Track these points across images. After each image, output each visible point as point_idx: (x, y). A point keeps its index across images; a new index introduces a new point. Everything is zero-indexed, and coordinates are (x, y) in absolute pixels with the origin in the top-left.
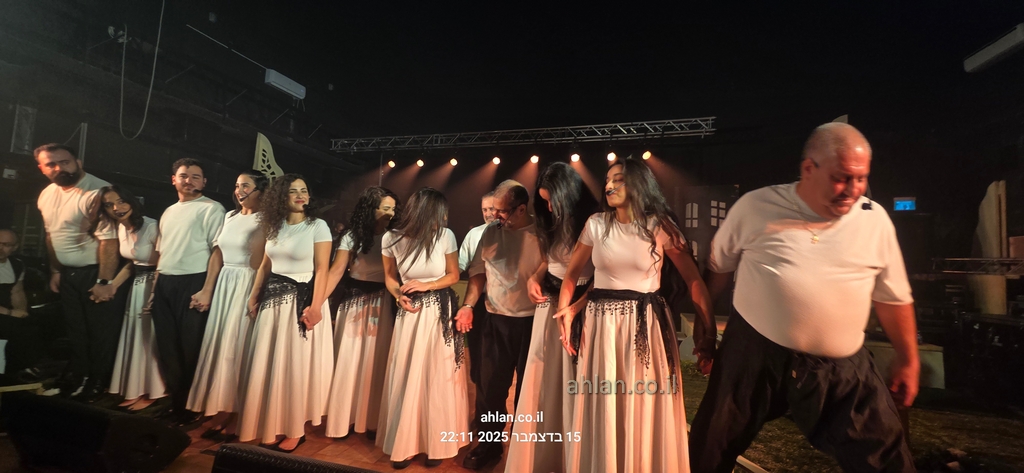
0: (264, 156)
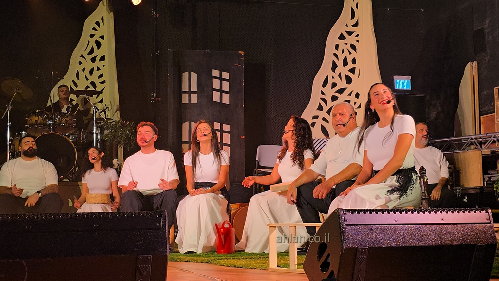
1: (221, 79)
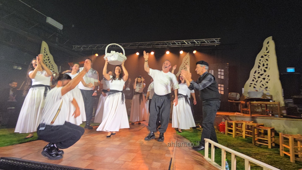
0: (45, 50)
1: (221, 72)
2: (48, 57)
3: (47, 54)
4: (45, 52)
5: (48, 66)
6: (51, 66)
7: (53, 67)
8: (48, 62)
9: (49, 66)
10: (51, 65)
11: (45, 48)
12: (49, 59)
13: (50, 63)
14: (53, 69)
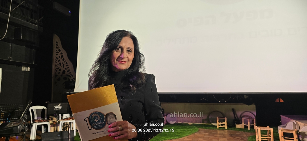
0: (57, 45)
2: (62, 54)
3: (60, 50)
4: (57, 48)
5: (62, 65)
6: (65, 65)
7: (68, 65)
8: (61, 60)
9: (64, 65)
10: (65, 63)
11: (57, 42)
12: (62, 56)
13: (64, 61)
14: (68, 68)
